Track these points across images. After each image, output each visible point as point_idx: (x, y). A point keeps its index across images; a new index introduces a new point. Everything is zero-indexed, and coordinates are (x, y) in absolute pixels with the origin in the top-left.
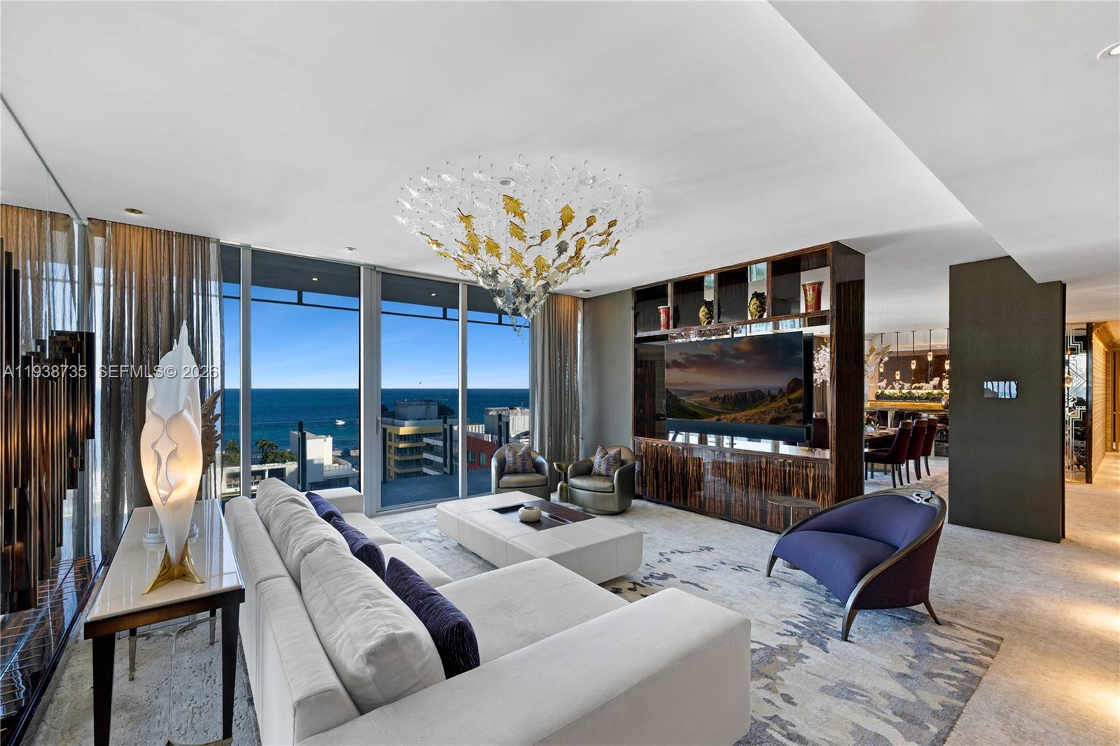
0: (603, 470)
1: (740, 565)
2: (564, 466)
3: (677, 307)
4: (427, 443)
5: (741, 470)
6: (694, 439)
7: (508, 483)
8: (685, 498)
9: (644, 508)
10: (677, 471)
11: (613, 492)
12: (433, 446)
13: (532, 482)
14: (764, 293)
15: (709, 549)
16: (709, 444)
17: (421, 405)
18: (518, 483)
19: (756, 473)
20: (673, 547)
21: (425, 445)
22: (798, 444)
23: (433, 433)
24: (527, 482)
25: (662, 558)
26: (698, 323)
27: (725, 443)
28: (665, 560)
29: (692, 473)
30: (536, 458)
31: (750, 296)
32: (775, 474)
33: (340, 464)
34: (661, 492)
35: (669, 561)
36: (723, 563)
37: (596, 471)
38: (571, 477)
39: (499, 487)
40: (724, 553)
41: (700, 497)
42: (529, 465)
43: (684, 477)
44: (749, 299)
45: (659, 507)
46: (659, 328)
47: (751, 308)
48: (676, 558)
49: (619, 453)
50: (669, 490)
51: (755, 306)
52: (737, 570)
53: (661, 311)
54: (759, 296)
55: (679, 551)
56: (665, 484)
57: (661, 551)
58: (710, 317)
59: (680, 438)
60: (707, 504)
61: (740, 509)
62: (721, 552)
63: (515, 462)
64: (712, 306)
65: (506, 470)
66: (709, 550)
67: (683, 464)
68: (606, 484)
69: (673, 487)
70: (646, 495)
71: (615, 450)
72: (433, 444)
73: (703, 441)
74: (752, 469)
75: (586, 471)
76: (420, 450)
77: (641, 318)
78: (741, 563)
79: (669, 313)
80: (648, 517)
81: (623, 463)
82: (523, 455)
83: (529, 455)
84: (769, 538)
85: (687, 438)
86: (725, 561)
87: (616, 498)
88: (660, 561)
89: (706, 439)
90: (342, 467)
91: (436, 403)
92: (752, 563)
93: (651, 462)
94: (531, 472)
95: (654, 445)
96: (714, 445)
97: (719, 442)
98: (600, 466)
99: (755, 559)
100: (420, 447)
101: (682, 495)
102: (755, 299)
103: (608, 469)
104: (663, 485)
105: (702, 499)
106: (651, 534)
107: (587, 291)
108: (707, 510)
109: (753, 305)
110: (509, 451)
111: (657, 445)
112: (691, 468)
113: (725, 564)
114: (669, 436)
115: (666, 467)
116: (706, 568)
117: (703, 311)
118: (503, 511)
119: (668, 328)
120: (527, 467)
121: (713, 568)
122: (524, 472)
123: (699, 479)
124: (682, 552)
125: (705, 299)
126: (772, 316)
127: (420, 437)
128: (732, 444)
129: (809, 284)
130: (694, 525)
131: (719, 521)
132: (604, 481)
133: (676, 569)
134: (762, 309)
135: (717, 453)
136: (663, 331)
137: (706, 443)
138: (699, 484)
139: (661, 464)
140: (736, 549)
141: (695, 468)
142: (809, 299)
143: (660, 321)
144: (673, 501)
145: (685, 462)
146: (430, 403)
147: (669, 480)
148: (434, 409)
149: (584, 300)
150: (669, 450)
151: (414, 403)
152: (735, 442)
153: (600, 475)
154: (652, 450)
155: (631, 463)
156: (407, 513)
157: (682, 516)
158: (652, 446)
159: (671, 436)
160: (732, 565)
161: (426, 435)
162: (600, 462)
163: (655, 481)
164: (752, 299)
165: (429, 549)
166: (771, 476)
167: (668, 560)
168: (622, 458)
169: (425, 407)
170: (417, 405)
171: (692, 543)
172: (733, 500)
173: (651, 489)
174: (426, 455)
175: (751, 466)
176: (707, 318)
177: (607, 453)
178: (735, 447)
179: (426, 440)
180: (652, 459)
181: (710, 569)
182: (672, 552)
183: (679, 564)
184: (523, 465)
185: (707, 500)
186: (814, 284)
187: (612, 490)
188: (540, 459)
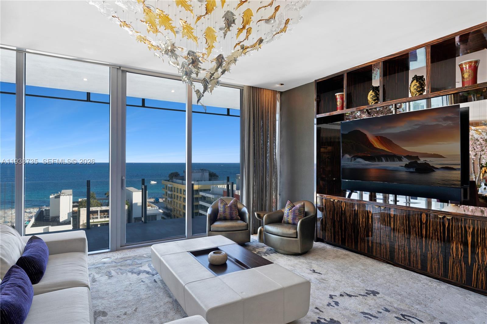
0: (290, 219)
1: (404, 313)
2: (262, 215)
3: (350, 93)
4: (202, 196)
5: (403, 223)
6: (366, 196)
7: (218, 227)
8: (356, 243)
9: (323, 249)
10: (350, 222)
11: (297, 237)
12: (205, 197)
13: (235, 227)
14: (423, 76)
15: (375, 293)
16: (378, 201)
17: (199, 172)
18: (225, 227)
19: (417, 226)
20: (342, 290)
21: (201, 196)
22: (449, 201)
23: (205, 190)
24: (232, 227)
25: (331, 301)
26: (366, 103)
27: (390, 200)
28: (333, 304)
29: (362, 224)
30: (241, 209)
31: (410, 79)
32: (435, 228)
33: (152, 207)
34: (337, 237)
35: (338, 305)
36: (387, 310)
37: (286, 220)
38: (266, 224)
39: (210, 230)
40: (388, 298)
41: (368, 241)
42: (235, 214)
43: (355, 226)
44: (410, 82)
45: (336, 249)
46: (336, 110)
47: (412, 89)
48: (345, 302)
49: (303, 206)
50: (343, 237)
51: (415, 87)
52: (401, 319)
53: (338, 97)
54: (419, 79)
55: (348, 295)
56: (340, 231)
57: (332, 294)
58: (377, 99)
59: (355, 196)
60: (374, 250)
61: (403, 255)
62: (387, 298)
63: (224, 212)
64: (379, 91)
65: (218, 218)
66: (374, 295)
67: (355, 216)
68: (291, 231)
69: (347, 234)
70: (325, 239)
71: (300, 204)
72: (206, 196)
73: (373, 198)
74: (413, 223)
75: (278, 220)
76: (198, 199)
77: (322, 103)
78: (405, 311)
79: (343, 98)
80: (325, 258)
81: (306, 214)
82: (230, 207)
83: (236, 206)
84: (430, 284)
85: (361, 196)
86: (389, 308)
87: (299, 243)
88: (329, 305)
89: (375, 197)
90: (153, 208)
91: (208, 171)
92: (415, 311)
93: (330, 213)
94: (237, 220)
95: (332, 200)
96: (381, 201)
97: (385, 199)
98: (288, 216)
99: (417, 307)
100: (198, 198)
101: (353, 240)
102: (415, 81)
103: (294, 219)
104: (338, 232)
105: (370, 245)
106: (325, 275)
107: (282, 84)
108: (374, 254)
109: (413, 86)
110: (221, 203)
111: (334, 200)
112: (361, 219)
113: (389, 311)
114: (346, 193)
115: (341, 218)
116: (371, 315)
117: (371, 95)
118: (197, 254)
119: (342, 109)
120: (234, 215)
121: (377, 315)
122: (232, 219)
123: (369, 229)
124: (350, 296)
125: (373, 85)
126: (431, 93)
127: (198, 192)
128: (396, 201)
129: (465, 63)
130: (363, 268)
131: (384, 264)
132: (290, 229)
133: (343, 315)
134: (421, 88)
135: (382, 208)
136: (339, 112)
137: (375, 200)
138: (368, 233)
139: (337, 215)
140: (400, 295)
141: (364, 220)
142: (466, 76)
143: (337, 105)
144: (346, 244)
145: (356, 214)
146: (204, 171)
147: (343, 228)
148: (207, 175)
149: (281, 93)
150: (343, 205)
151: (195, 171)
152: (398, 199)
153: (288, 223)
154: (330, 204)
155: (312, 214)
156: (144, 248)
157: (353, 259)
158: (330, 201)
159: (348, 193)
160: (396, 313)
161: (201, 191)
162: (288, 213)
163: (332, 229)
164: (412, 82)
165: (142, 281)
166: (431, 229)
167: (337, 303)
168: (306, 210)
169: (201, 173)
170: (196, 172)
171: (360, 286)
172: (396, 247)
173: (330, 235)
174: (201, 203)
175: (412, 220)
176: (374, 100)
177: (294, 206)
178: (398, 203)
179: (201, 194)
180: (330, 211)
181: (375, 317)
182: (341, 295)
183: (346, 309)
184: (231, 214)
185: (374, 245)
186: (471, 62)
187: (296, 236)
188: (245, 209)
